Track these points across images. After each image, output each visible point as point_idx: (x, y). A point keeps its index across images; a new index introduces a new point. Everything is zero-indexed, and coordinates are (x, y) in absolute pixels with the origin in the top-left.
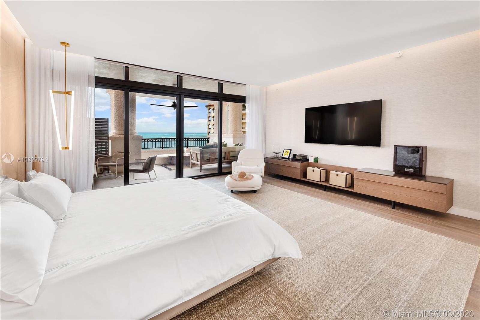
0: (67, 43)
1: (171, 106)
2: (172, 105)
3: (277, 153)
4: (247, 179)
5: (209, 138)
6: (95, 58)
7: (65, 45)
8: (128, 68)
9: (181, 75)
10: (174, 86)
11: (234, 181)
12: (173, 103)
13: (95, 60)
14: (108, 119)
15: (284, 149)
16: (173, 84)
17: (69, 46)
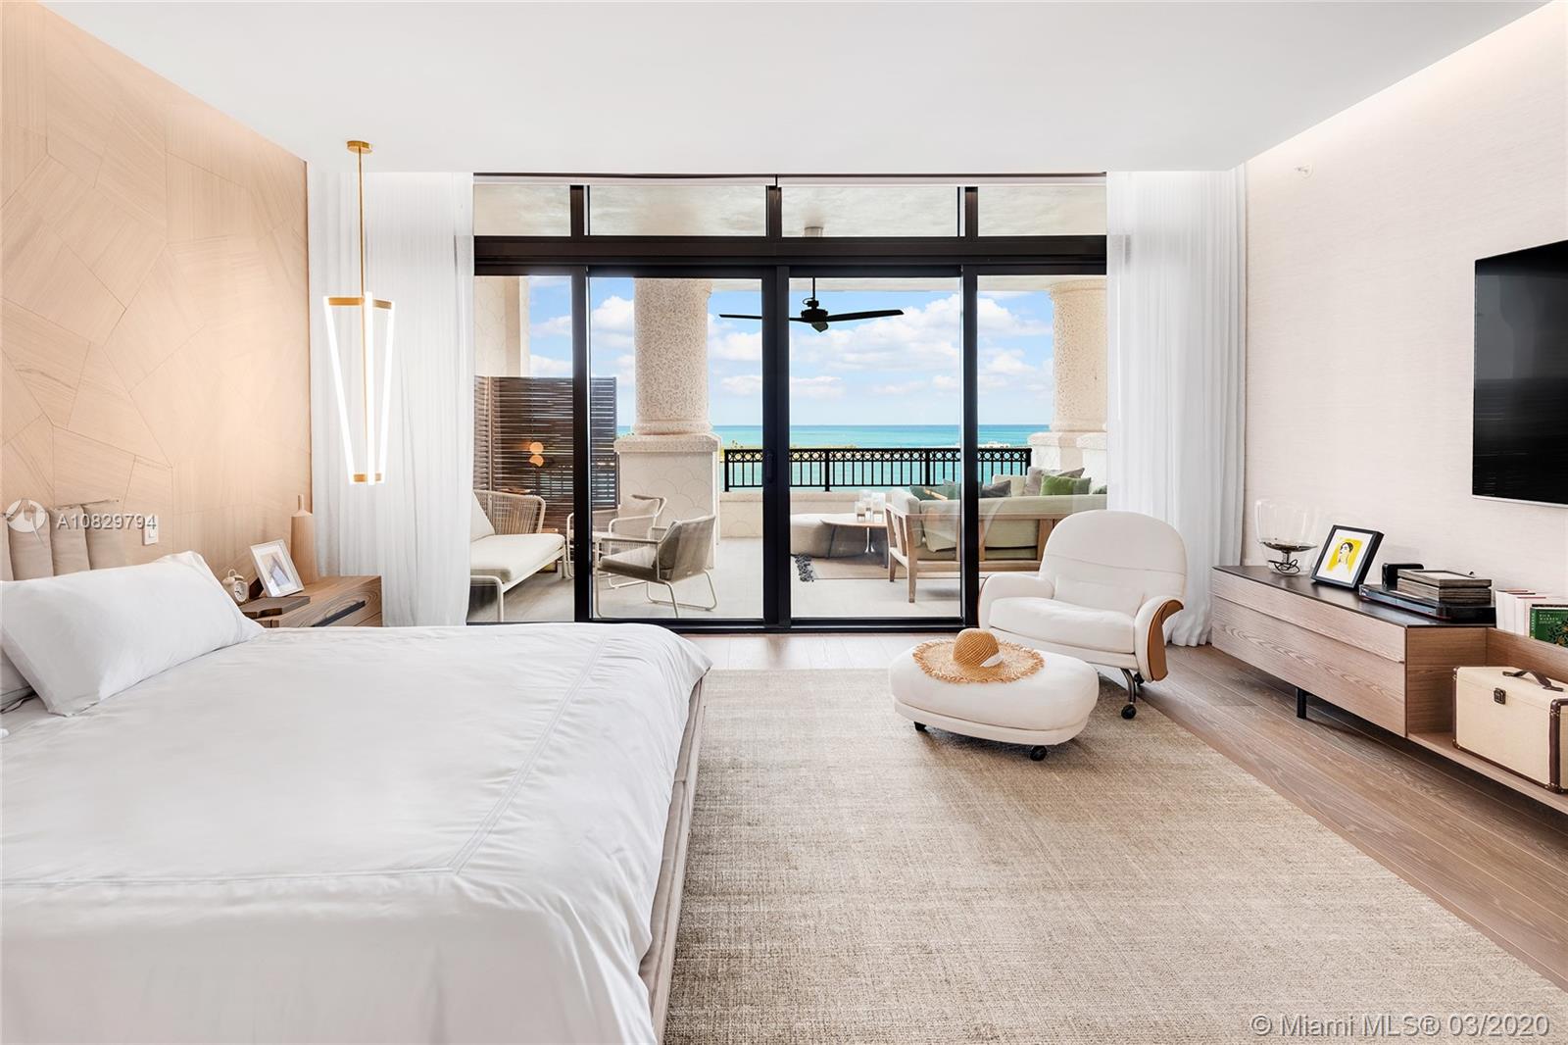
0: (364, 143)
1: (800, 316)
2: (803, 313)
3: (1287, 550)
4: (996, 674)
5: (1030, 450)
6: (475, 174)
7: (360, 150)
8: (579, 191)
9: (772, 182)
10: (810, 235)
11: (921, 674)
12: (809, 304)
13: (475, 181)
14: (615, 378)
15: (1335, 528)
16: (806, 229)
17: (371, 151)
